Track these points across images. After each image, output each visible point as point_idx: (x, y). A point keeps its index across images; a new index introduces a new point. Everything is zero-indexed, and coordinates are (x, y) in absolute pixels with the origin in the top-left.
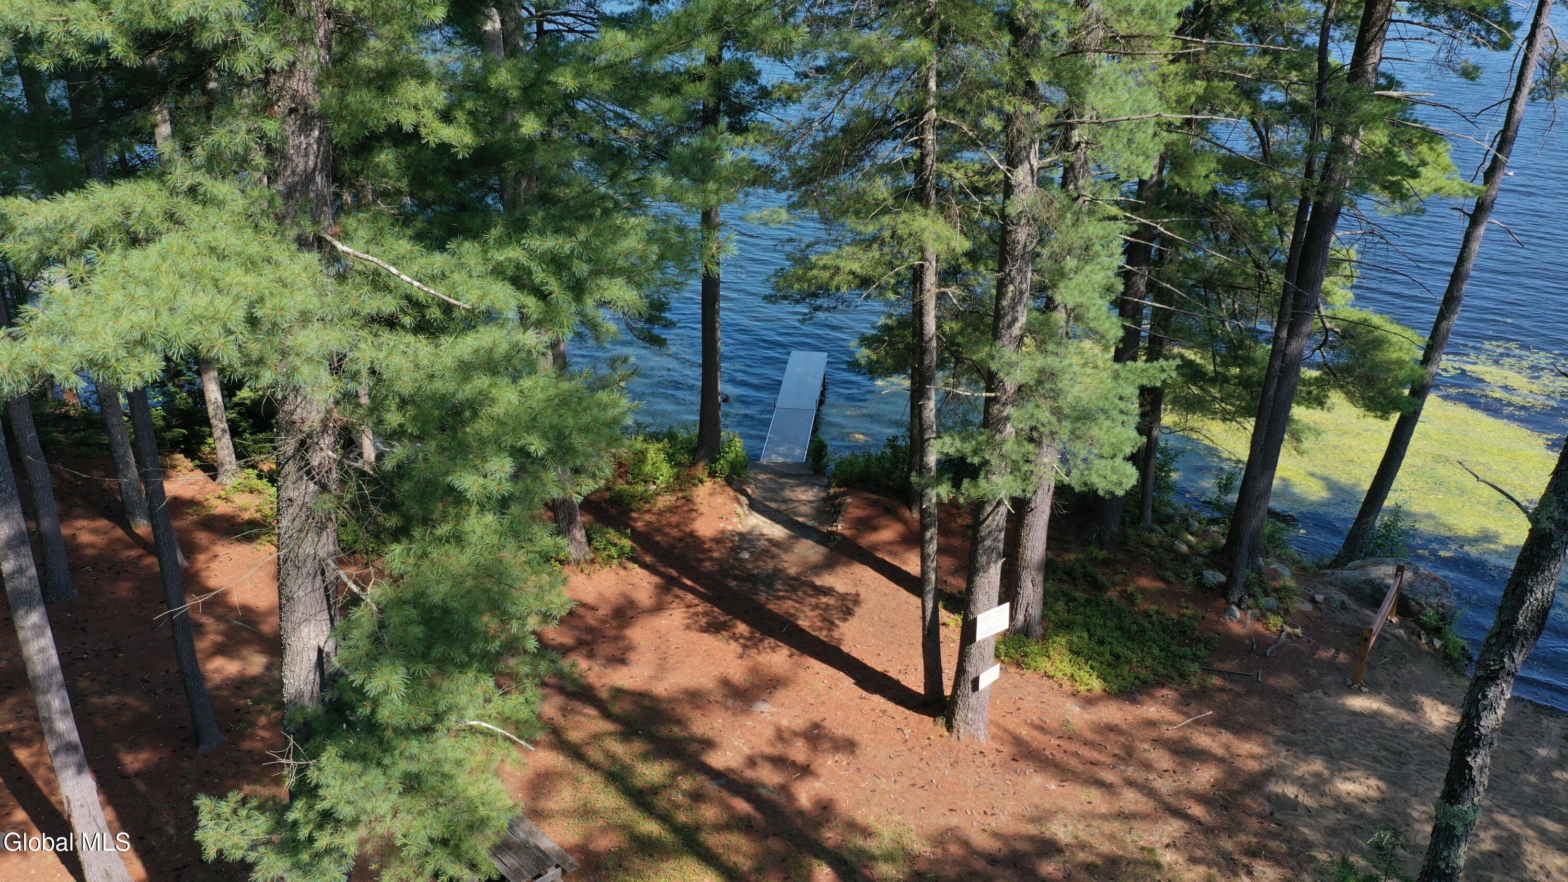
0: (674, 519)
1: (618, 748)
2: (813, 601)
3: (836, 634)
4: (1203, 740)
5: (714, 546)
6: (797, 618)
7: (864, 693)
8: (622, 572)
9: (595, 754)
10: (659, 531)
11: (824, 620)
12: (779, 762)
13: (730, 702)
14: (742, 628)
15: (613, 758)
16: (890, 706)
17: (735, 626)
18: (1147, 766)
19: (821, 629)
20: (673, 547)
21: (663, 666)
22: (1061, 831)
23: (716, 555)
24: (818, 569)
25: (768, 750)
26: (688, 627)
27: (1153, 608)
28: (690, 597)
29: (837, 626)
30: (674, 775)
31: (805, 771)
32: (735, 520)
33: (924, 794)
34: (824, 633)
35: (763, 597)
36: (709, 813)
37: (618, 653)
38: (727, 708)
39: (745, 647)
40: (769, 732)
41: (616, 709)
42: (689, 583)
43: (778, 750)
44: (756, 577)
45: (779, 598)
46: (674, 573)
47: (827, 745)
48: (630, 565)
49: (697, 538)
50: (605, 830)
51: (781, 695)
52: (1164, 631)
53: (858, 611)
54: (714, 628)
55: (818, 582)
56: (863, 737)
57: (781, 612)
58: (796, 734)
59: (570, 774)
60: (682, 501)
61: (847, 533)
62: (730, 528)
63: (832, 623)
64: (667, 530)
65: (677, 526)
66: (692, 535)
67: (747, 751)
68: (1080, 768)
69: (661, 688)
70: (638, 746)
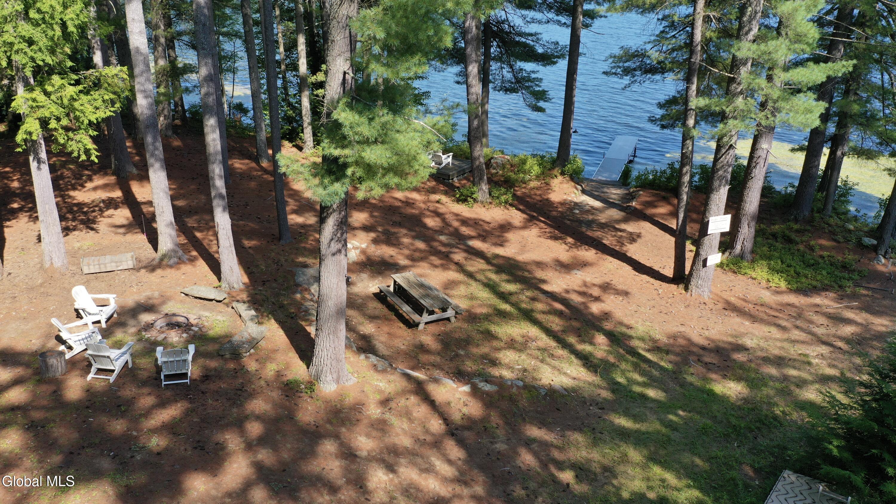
0: (538, 192)
1: (493, 277)
2: (613, 233)
3: (625, 248)
4: (850, 314)
5: (559, 206)
6: (602, 239)
7: (637, 274)
8: (506, 211)
9: (479, 276)
10: (530, 196)
11: (618, 242)
12: (582, 294)
13: (558, 268)
14: (570, 240)
15: (490, 279)
16: (652, 280)
17: (566, 238)
18: (811, 322)
19: (616, 245)
20: (536, 204)
21: (523, 249)
22: (749, 342)
23: (560, 209)
24: (619, 221)
25: (577, 288)
26: (540, 236)
27: (825, 254)
28: (542, 225)
29: (626, 246)
30: (522, 290)
31: (597, 299)
32: (573, 195)
33: (666, 316)
34: (618, 247)
35: (584, 229)
36: (539, 306)
37: (499, 242)
38: (556, 270)
39: (571, 247)
40: (580, 282)
41: (495, 262)
42: (543, 219)
43: (584, 289)
44: (582, 221)
45: (594, 231)
46: (535, 214)
47: (612, 291)
48: (511, 208)
49: (551, 201)
50: (481, 306)
51: (588, 269)
52: (831, 265)
53: (639, 240)
54: (555, 238)
55: (617, 226)
56: (633, 290)
57: (594, 236)
58: (594, 285)
59: (465, 282)
60: (544, 185)
61: (638, 207)
62: (570, 199)
63: (623, 244)
64: (534, 197)
65: (540, 195)
66: (547, 200)
67: (565, 287)
68: (766, 317)
69: (520, 258)
70: (504, 277)
